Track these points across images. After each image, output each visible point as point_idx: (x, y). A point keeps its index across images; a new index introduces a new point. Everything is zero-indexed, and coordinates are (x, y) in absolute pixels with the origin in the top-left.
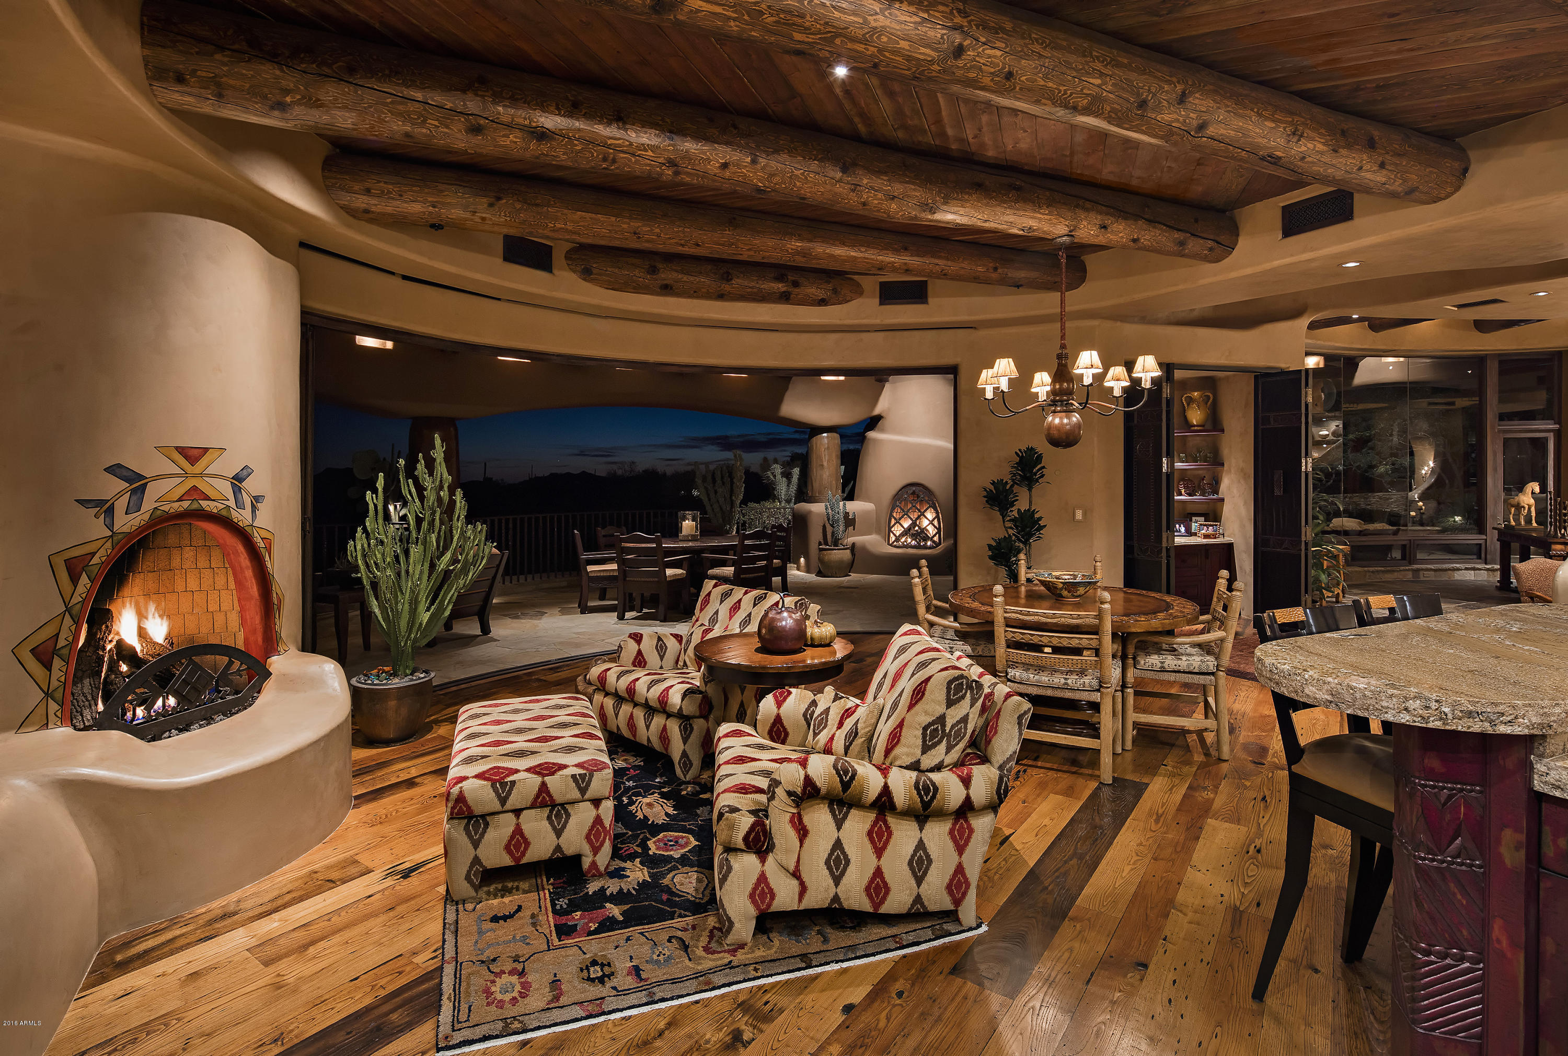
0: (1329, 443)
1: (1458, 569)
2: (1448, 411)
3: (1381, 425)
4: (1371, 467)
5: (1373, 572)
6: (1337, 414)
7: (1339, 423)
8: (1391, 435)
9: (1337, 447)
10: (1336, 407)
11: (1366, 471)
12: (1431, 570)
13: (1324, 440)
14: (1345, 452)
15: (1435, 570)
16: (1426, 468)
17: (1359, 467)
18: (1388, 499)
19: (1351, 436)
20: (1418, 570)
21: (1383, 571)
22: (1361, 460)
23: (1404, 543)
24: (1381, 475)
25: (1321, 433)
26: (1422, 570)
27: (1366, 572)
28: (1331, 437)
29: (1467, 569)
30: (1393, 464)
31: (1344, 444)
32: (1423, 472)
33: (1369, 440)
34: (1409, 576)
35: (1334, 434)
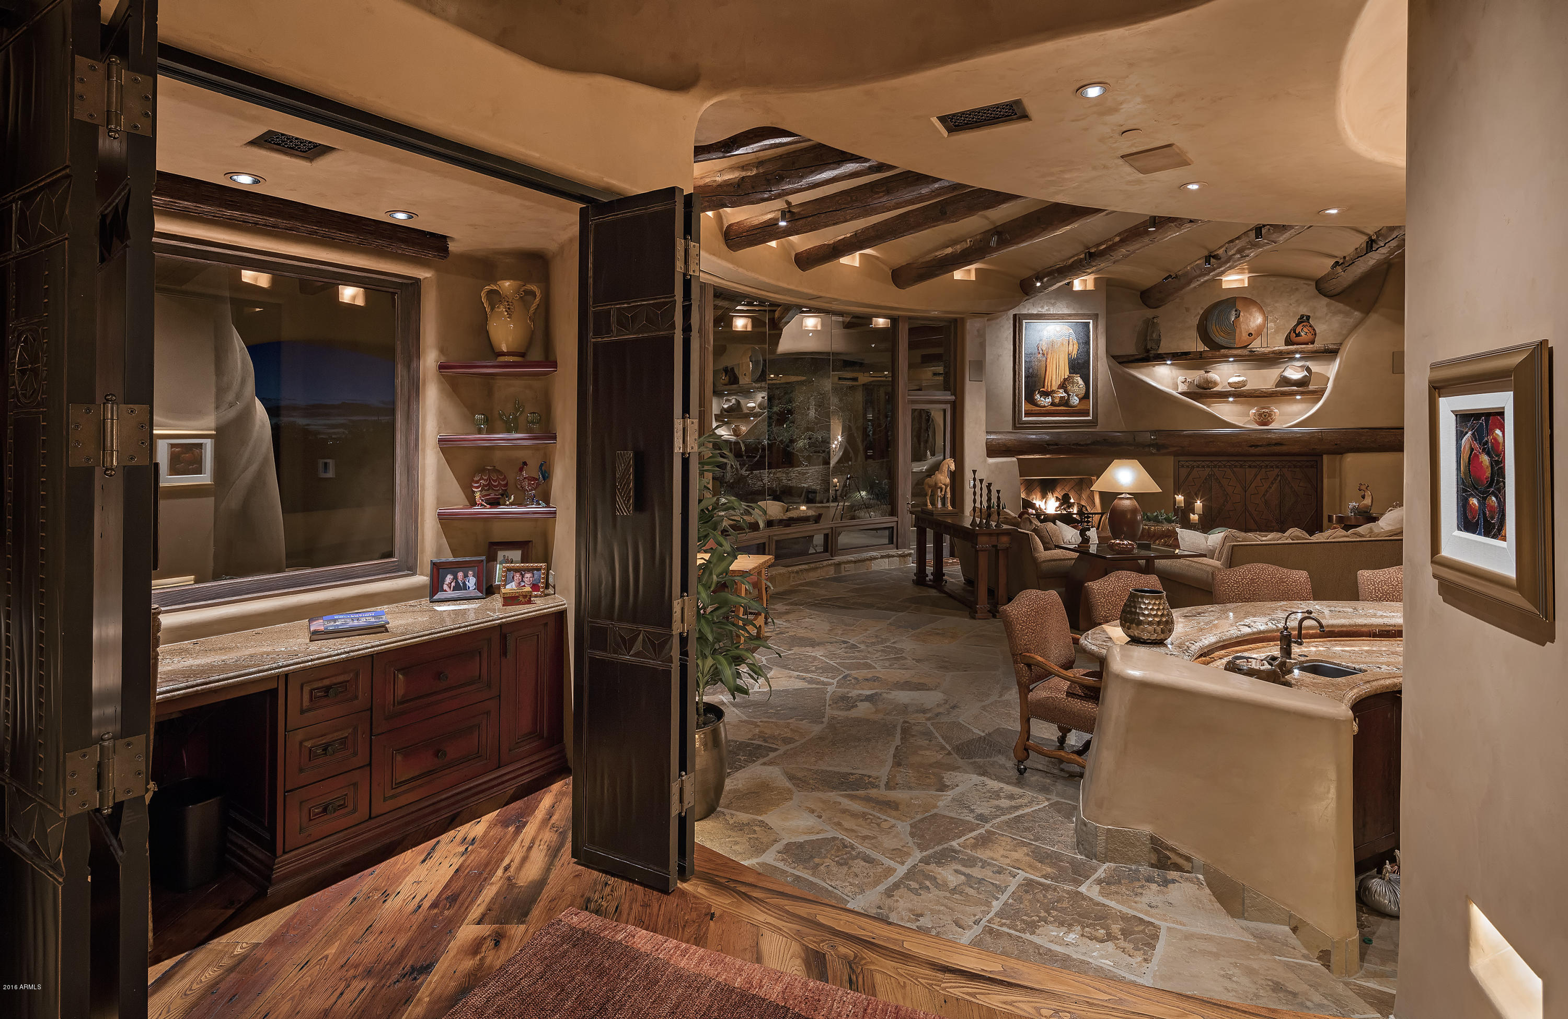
0: (756, 415)
1: (875, 558)
2: (853, 386)
3: (799, 398)
4: (792, 441)
5: (797, 572)
6: (763, 384)
7: (764, 394)
8: (808, 409)
9: (763, 420)
10: (762, 377)
11: (788, 446)
12: (851, 562)
13: (752, 413)
14: (770, 425)
15: (855, 562)
16: (836, 442)
17: (781, 441)
18: (805, 474)
19: (775, 409)
20: (839, 565)
21: (806, 570)
22: (783, 433)
23: (826, 532)
24: (801, 450)
25: (749, 405)
26: (844, 563)
27: (790, 573)
28: (757, 410)
29: (882, 557)
30: (810, 439)
31: (770, 418)
32: (834, 446)
33: (790, 412)
34: (831, 572)
35: (760, 406)
